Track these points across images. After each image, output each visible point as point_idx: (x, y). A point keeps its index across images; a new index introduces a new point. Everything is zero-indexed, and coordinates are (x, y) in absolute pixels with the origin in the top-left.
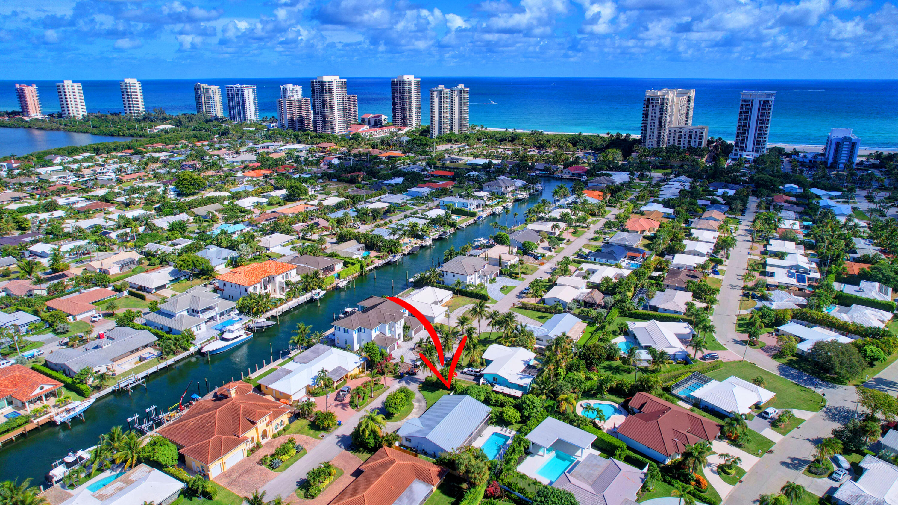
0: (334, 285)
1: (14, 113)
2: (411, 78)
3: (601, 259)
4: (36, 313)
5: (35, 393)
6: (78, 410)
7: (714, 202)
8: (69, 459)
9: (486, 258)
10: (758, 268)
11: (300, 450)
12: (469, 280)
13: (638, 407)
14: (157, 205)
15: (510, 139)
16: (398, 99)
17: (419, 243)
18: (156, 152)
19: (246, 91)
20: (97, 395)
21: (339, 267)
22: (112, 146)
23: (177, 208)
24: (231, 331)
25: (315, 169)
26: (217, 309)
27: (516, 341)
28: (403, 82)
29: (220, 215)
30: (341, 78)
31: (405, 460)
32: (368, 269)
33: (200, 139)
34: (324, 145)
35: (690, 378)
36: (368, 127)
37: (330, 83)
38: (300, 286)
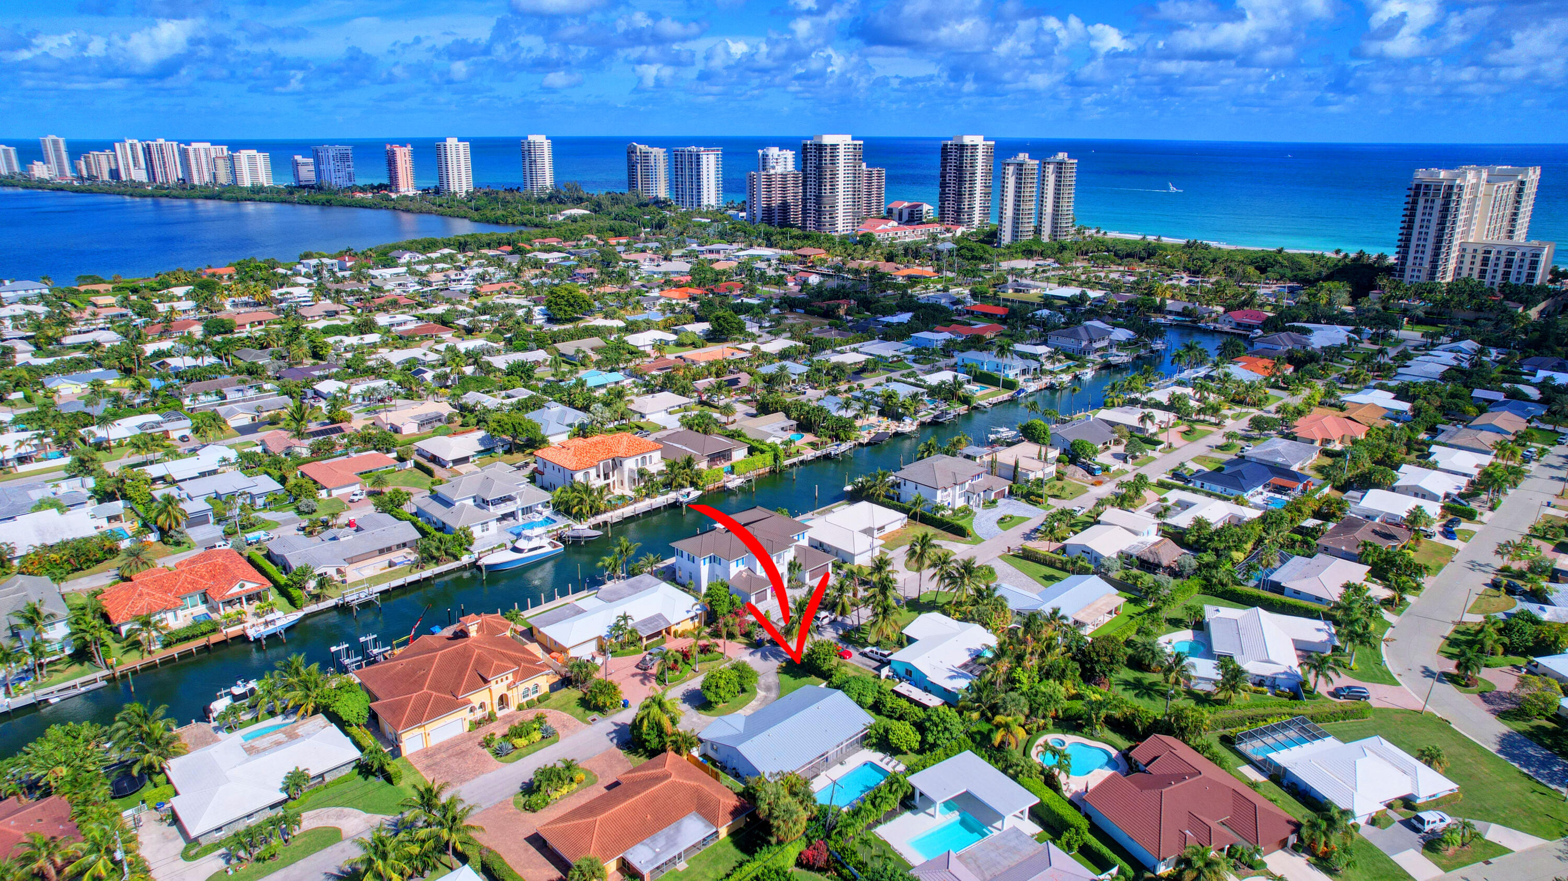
0: (720, 484)
1: (381, 187)
2: (978, 140)
3: (1214, 486)
4: (283, 480)
5: (233, 591)
6: (279, 623)
7: (1514, 395)
8: (237, 690)
9: (993, 463)
10: (1555, 535)
11: (549, 735)
12: (940, 497)
13: (1144, 762)
14: (509, 335)
15: (1143, 254)
16: (951, 177)
17: (893, 427)
18: (545, 251)
19: (704, 158)
20: (313, 608)
21: (739, 455)
22: (485, 239)
23: (535, 340)
24: (529, 538)
25: (774, 290)
26: (518, 500)
27: (971, 612)
28: (962, 147)
29: (595, 357)
30: (853, 139)
31: (690, 779)
32: (787, 462)
33: (619, 234)
34: (806, 251)
35: (1284, 727)
36: (895, 224)
37: (834, 147)
38: (659, 479)
